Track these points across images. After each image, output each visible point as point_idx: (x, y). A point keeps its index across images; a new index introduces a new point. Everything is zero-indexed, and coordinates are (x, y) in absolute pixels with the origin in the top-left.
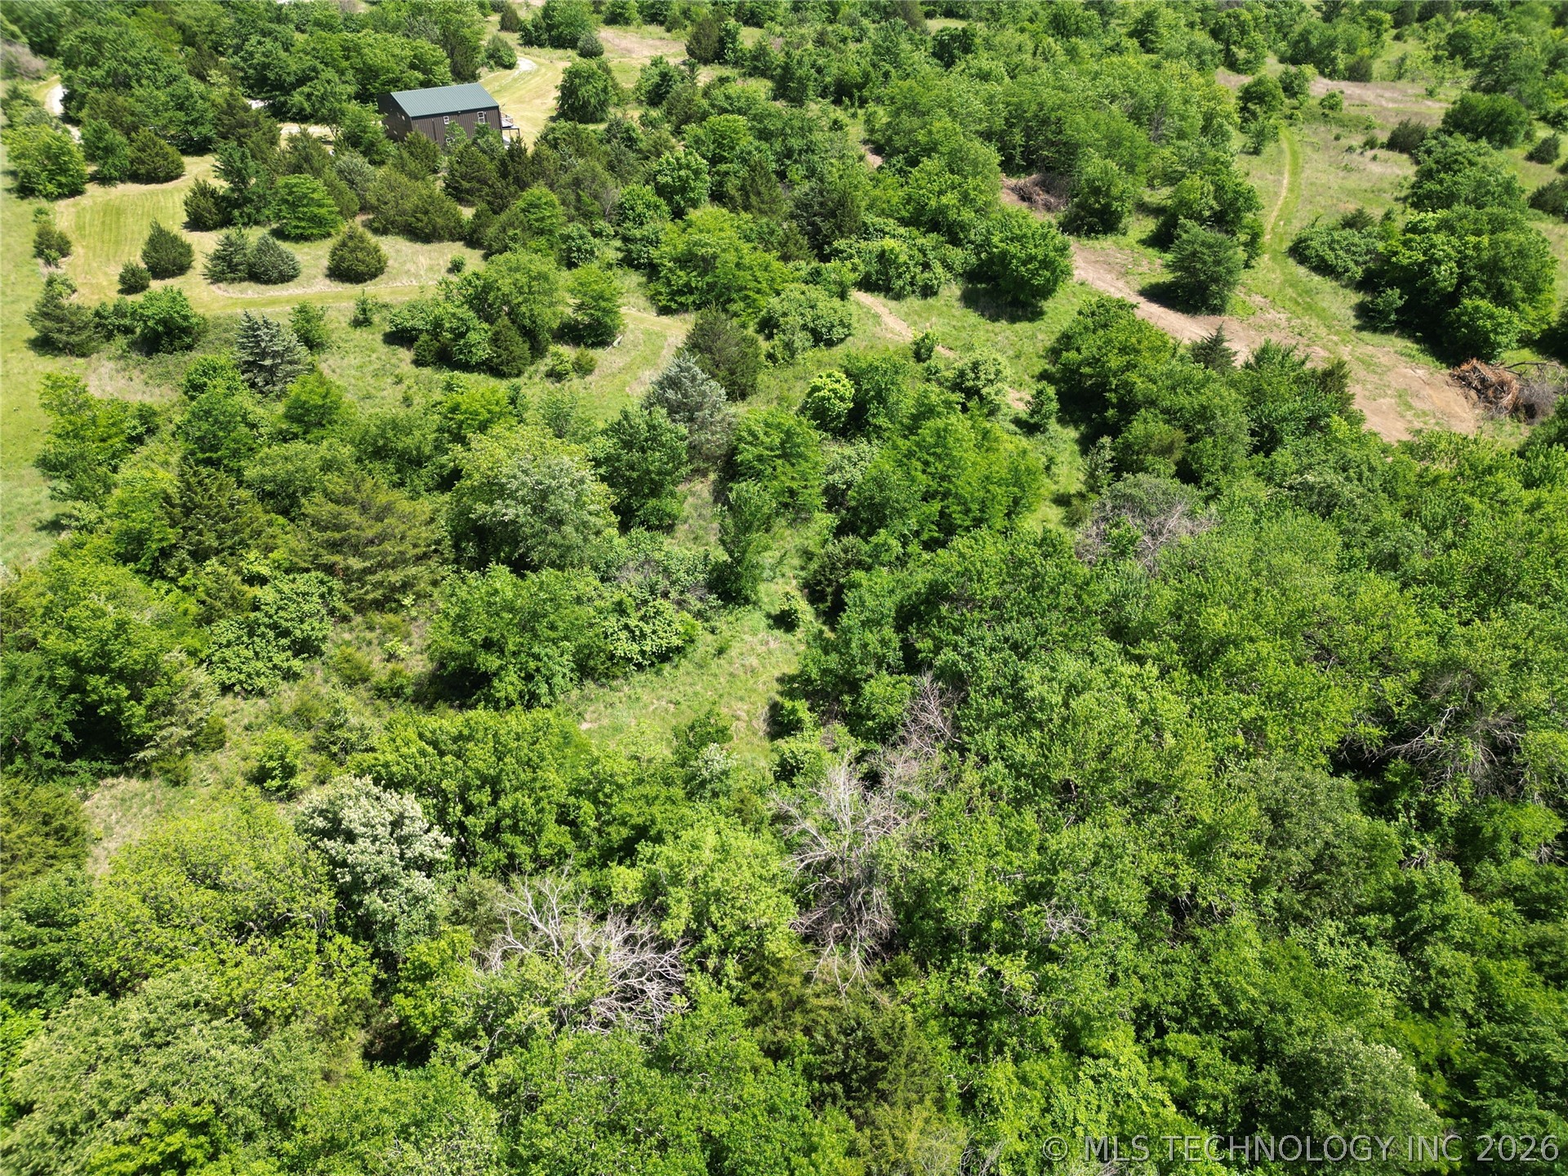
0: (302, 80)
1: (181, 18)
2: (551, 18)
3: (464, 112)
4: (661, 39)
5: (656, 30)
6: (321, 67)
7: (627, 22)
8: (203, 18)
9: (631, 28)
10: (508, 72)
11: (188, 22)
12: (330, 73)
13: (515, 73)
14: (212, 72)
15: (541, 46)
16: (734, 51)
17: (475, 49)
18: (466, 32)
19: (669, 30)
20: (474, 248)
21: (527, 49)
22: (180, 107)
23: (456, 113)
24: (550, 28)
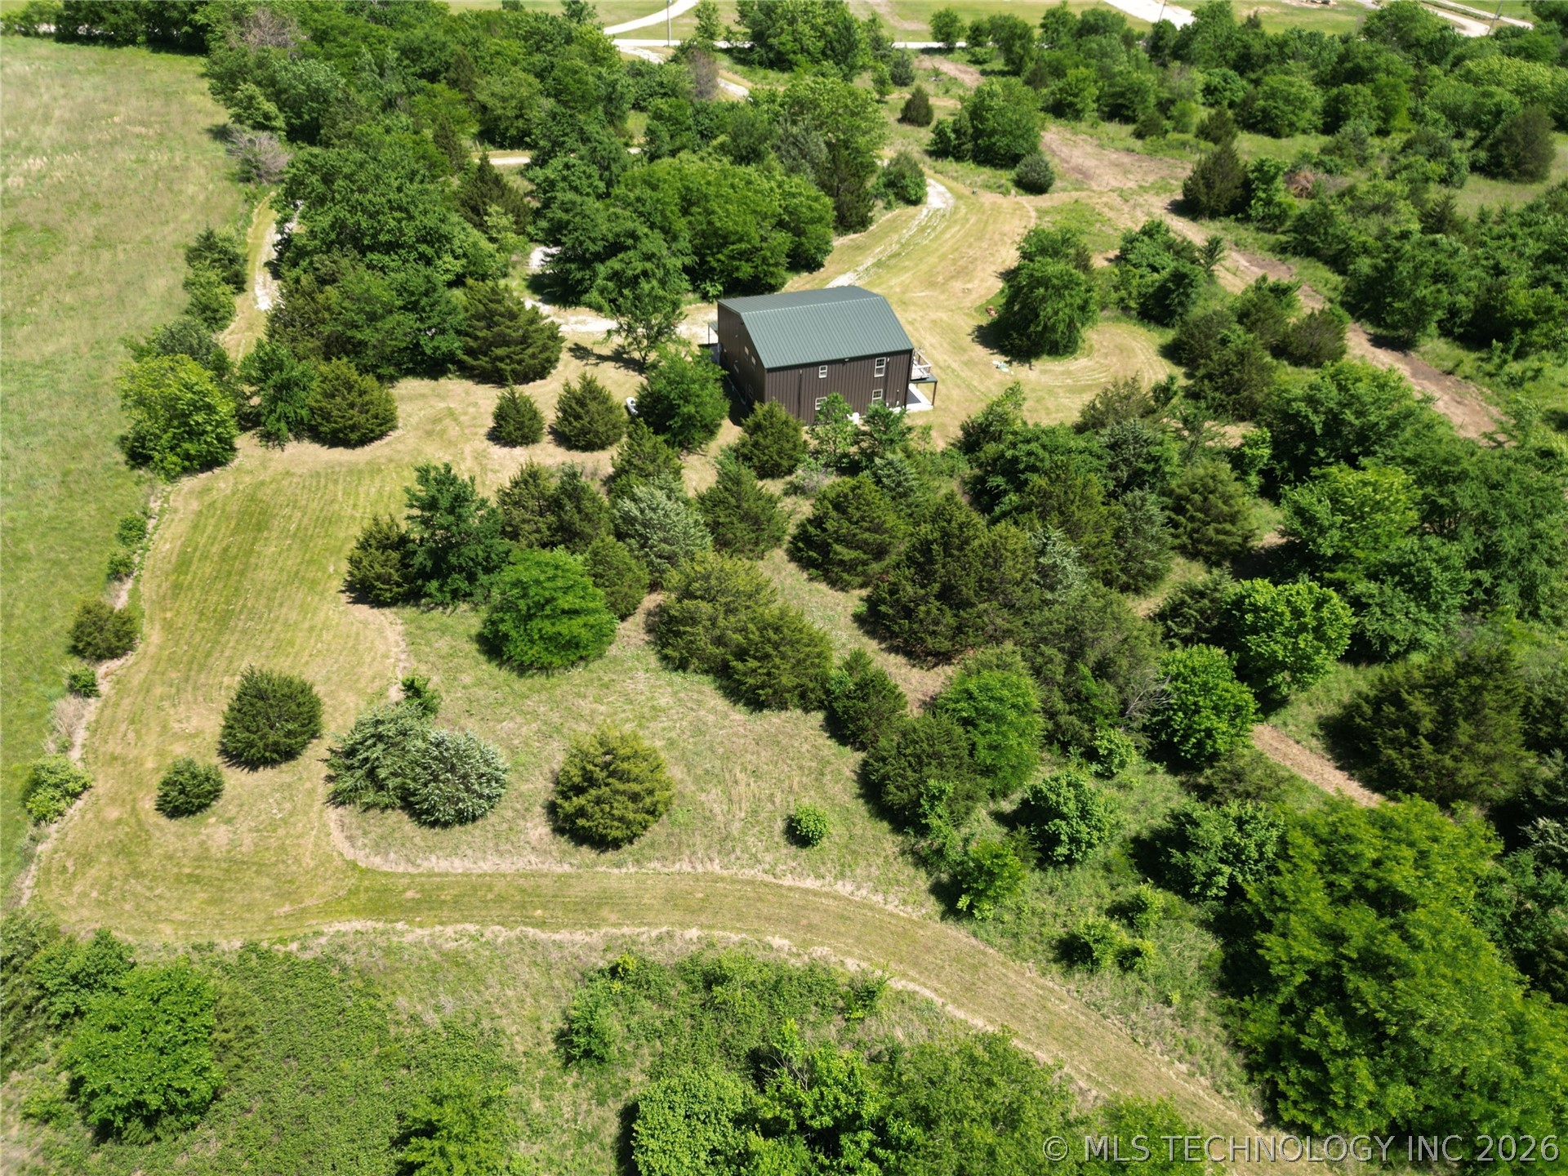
0: (614, 248)
1: (482, 97)
2: (983, 120)
3: (852, 359)
4: (1130, 151)
5: (1120, 131)
6: (643, 230)
7: (1077, 115)
8: (512, 97)
9: (1083, 126)
10: (911, 209)
11: (491, 102)
12: (654, 242)
13: (922, 213)
14: (494, 208)
15: (959, 158)
16: (1268, 202)
17: (870, 168)
18: (861, 141)
19: (1139, 135)
20: (843, 740)
21: (940, 164)
22: (411, 307)
23: (842, 361)
24: (978, 134)
